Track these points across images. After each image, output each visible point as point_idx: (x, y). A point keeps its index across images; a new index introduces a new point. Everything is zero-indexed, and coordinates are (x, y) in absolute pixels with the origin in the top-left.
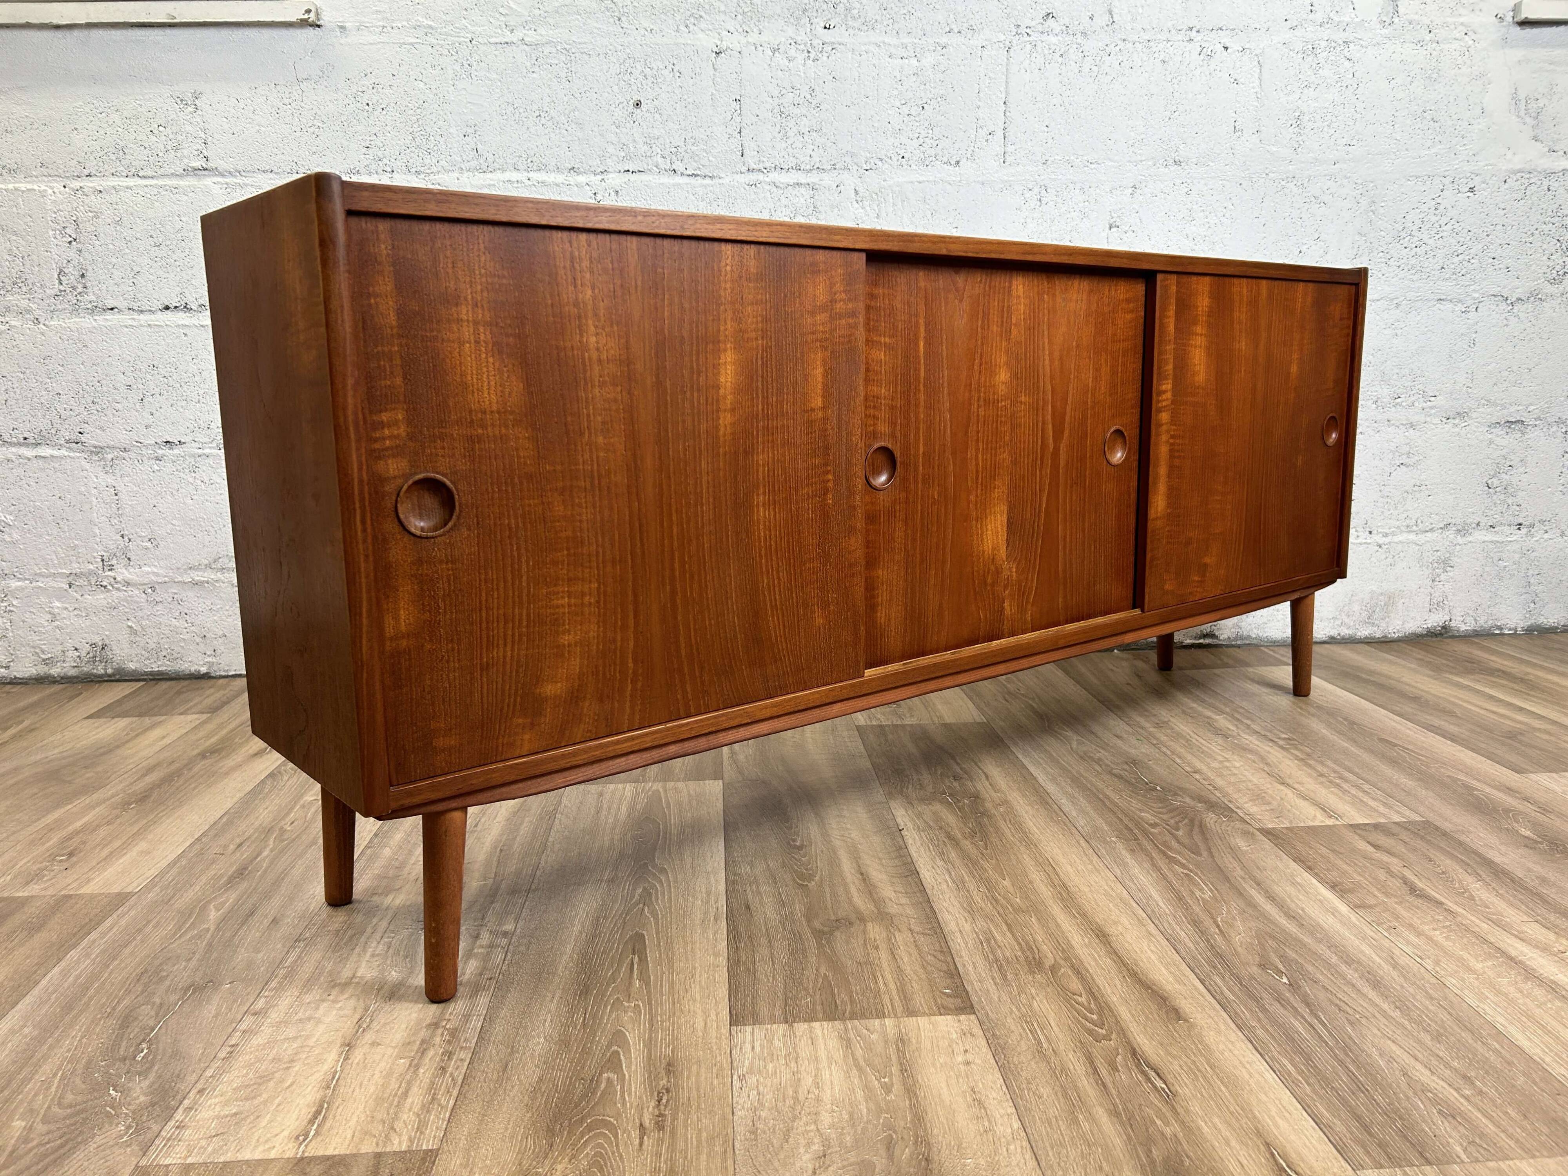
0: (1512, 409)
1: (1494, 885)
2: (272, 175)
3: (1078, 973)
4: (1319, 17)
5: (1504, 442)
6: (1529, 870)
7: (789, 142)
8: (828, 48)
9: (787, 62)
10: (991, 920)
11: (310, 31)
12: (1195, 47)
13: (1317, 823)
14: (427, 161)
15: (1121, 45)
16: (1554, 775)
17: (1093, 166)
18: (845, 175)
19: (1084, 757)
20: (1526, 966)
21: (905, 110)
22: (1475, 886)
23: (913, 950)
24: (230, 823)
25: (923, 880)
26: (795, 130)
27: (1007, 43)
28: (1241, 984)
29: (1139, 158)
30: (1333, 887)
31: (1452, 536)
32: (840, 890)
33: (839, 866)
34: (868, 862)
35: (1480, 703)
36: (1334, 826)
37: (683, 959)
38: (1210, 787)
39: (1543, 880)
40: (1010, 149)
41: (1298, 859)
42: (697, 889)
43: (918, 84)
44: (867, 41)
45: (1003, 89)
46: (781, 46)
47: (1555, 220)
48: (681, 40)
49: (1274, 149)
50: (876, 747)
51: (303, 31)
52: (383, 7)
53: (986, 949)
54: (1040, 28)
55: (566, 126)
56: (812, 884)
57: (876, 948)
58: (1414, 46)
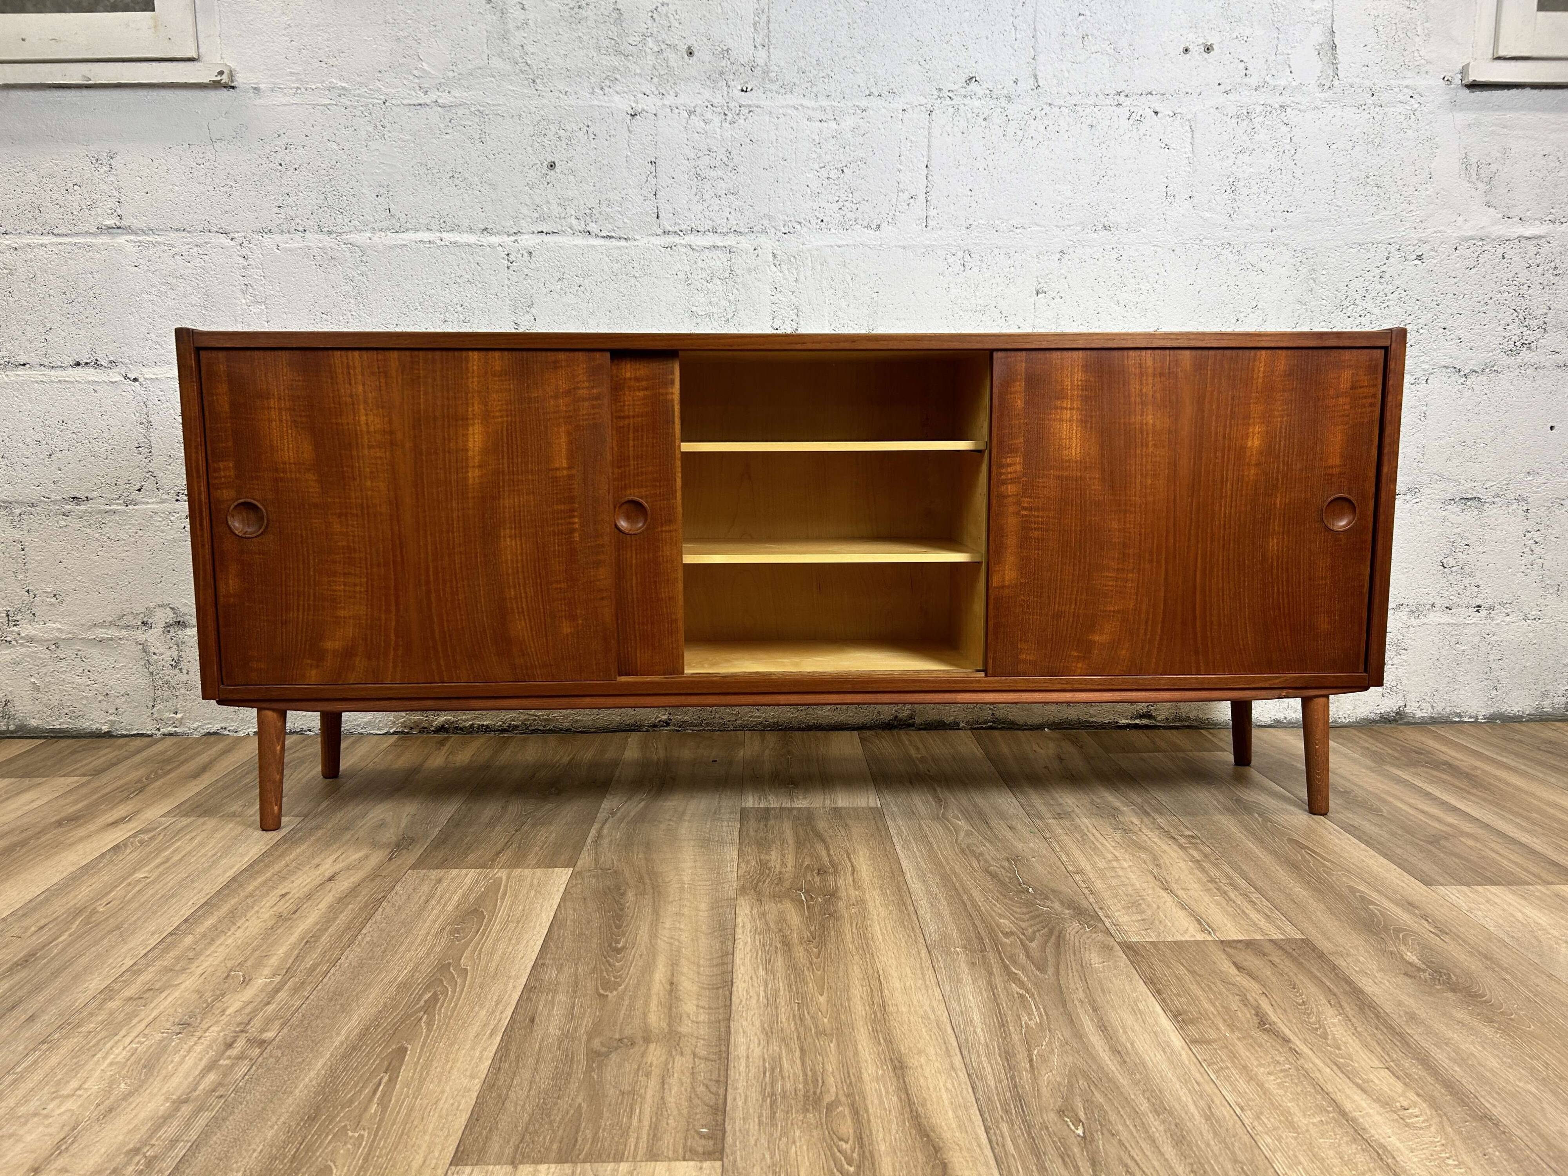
0: (1468, 486)
1: (1354, 1020)
2: (184, 234)
3: (856, 1112)
4: (1253, 81)
5: (1460, 520)
6: (1400, 1004)
7: (706, 205)
8: (745, 111)
9: (703, 124)
10: (787, 1045)
11: (225, 93)
12: (1124, 112)
13: (1186, 938)
14: (339, 221)
15: (1047, 109)
16: (1465, 889)
17: (1018, 231)
18: (763, 239)
19: (967, 852)
20: (1358, 1125)
21: (824, 173)
22: (1333, 1021)
23: (687, 1080)
24: (47, 900)
25: (735, 993)
26: (711, 192)
27: (929, 106)
28: (1029, 1133)
29: (1067, 223)
30: (1178, 1017)
31: (1405, 617)
32: (640, 1003)
33: (651, 973)
34: (685, 970)
35: (1412, 801)
36: (1204, 942)
37: (436, 1080)
38: (1086, 891)
39: (1412, 1017)
40: (932, 213)
41: (1150, 982)
42: (489, 997)
43: (837, 147)
44: (785, 103)
45: (925, 153)
46: (697, 109)
47: (1510, 289)
48: (596, 103)
49: (1208, 215)
50: (752, 833)
51: (218, 92)
52: (297, 69)
53: (767, 1079)
54: (963, 92)
55: (479, 187)
56: (612, 996)
57: (648, 1075)
58: (1355, 110)
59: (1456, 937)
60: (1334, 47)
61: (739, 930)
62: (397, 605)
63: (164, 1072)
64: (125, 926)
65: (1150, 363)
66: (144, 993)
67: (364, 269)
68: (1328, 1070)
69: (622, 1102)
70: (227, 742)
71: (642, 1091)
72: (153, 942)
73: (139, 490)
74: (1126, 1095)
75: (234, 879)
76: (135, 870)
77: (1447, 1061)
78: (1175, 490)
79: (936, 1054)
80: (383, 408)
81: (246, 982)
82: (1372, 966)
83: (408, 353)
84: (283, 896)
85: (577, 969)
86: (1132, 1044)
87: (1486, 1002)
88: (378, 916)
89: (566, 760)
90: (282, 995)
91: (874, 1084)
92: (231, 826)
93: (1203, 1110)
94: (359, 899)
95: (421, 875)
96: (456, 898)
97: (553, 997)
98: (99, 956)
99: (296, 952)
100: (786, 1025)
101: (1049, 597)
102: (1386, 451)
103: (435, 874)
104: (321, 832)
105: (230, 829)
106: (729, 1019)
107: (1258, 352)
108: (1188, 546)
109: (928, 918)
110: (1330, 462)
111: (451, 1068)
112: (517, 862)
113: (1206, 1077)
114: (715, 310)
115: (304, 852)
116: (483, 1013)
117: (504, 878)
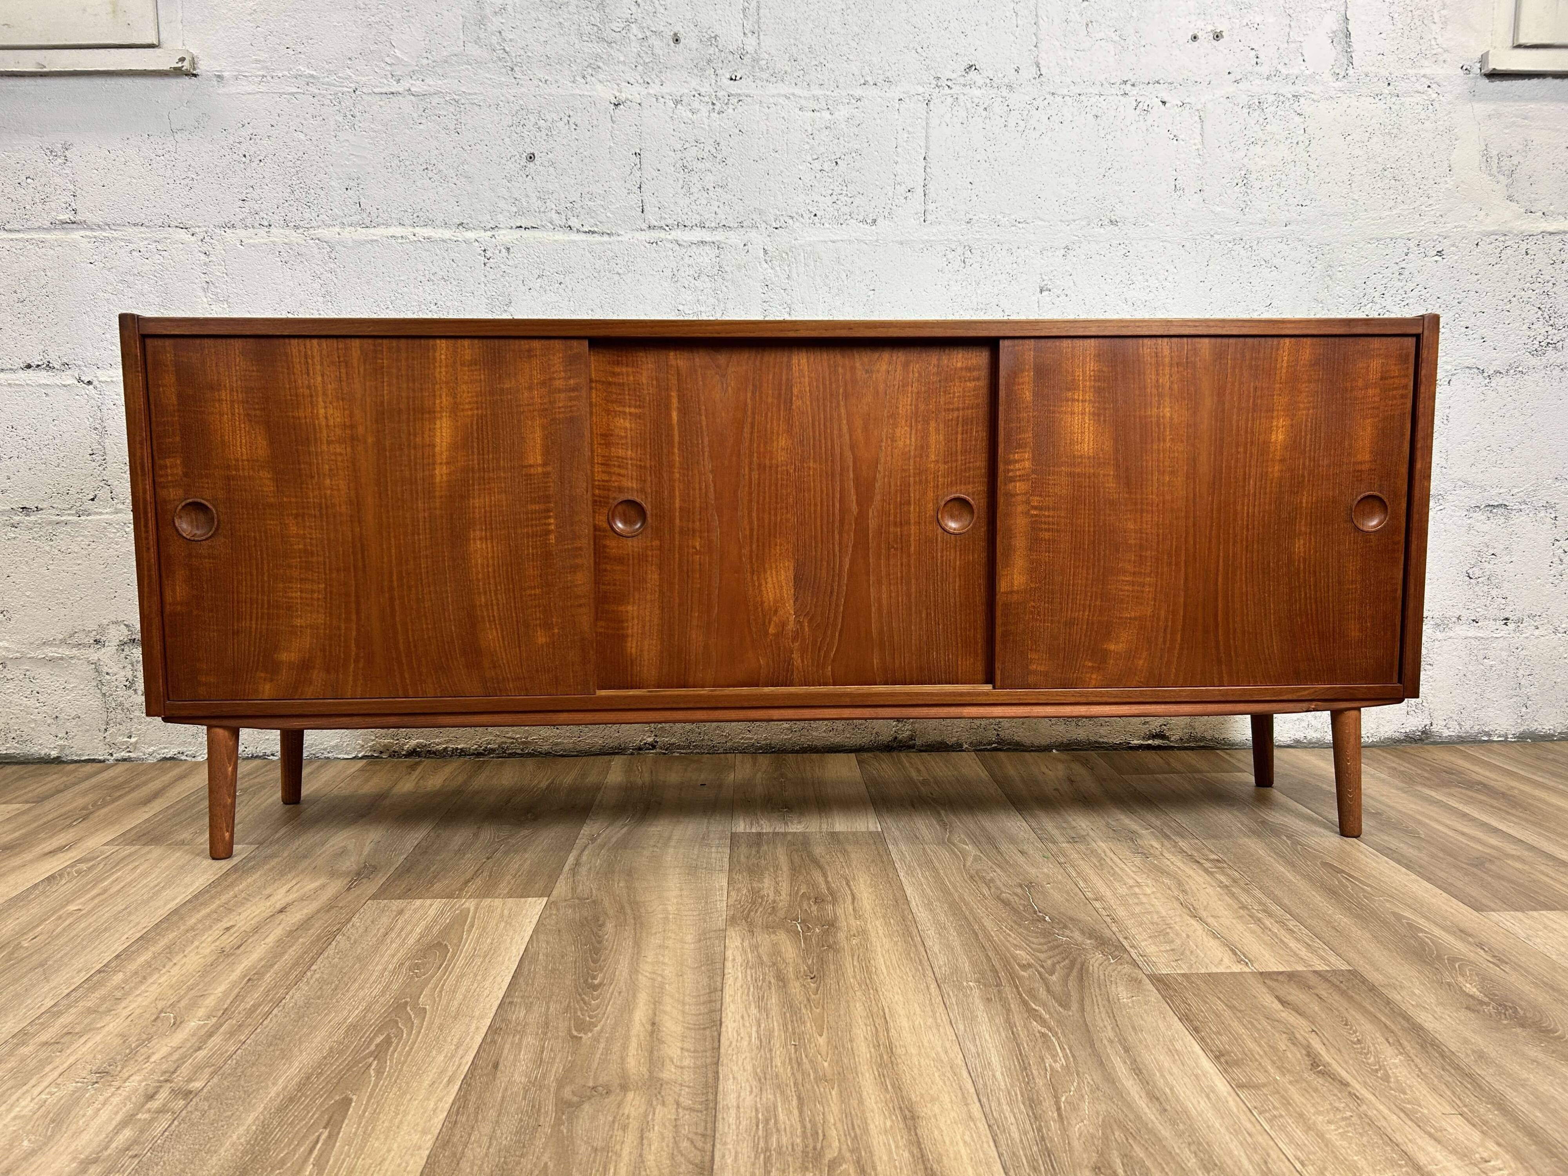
0: (1494, 492)
1: (1417, 1060)
2: (143, 229)
4: (1265, 70)
5: (1485, 528)
6: (1466, 1041)
7: (693, 198)
8: (734, 100)
9: (690, 114)
10: (783, 1093)
11: (186, 81)
12: (1131, 101)
13: (1221, 969)
14: (307, 215)
15: (1050, 98)
16: (1519, 914)
17: (1021, 226)
18: (753, 234)
19: (976, 878)
21: (817, 165)
22: (1393, 1061)
23: (669, 1133)
25: (723, 1034)
26: (699, 185)
27: (927, 96)
29: (1071, 217)
30: (1219, 1056)
32: (616, 1047)
33: (631, 1012)
34: (668, 1008)
35: (1449, 822)
36: (1241, 974)
37: (382, 1137)
38: (1108, 919)
39: (1481, 1056)
41: (1186, 1018)
42: (449, 1039)
43: (831, 137)
44: (776, 92)
45: (923, 144)
46: (684, 98)
47: (1534, 286)
48: (578, 91)
49: (1219, 209)
50: (743, 859)
51: (179, 80)
52: (263, 56)
53: (760, 1133)
54: (962, 80)
55: (455, 180)
56: (587, 1037)
57: (625, 1128)
58: (1371, 100)
59: (1517, 967)
60: (1348, 35)
61: (729, 964)
62: (358, 612)
63: (74, 1127)
64: (50, 963)
65: (1167, 352)
66: (62, 1037)
67: (332, 266)
68: (1395, 1117)
69: (594, 1161)
70: (184, 767)
71: (618, 1147)
72: (78, 980)
73: (93, 500)
74: (1170, 1149)
75: (175, 912)
76: (68, 903)
77: (1526, 1106)
78: (1194, 488)
79: (951, 1102)
80: (343, 399)
81: (176, 1025)
82: (1430, 999)
83: (370, 341)
84: (228, 929)
85: (548, 1008)
86: (1171, 1089)
87: (1559, 1038)
88: (331, 951)
89: (544, 784)
90: (216, 1039)
91: (882, 1138)
92: (178, 854)
93: (1259, 1165)
94: (311, 931)
95: (382, 905)
96: (418, 930)
97: (520, 1040)
98: (17, 995)
99: (237, 990)
100: (781, 1070)
101: (1061, 603)
102: (1419, 445)
103: (396, 904)
104: (276, 860)
105: (178, 857)
106: (717, 1064)
107: (1282, 340)
108: (1209, 549)
109: (936, 949)
110: (1359, 458)
111: (401, 1122)
112: (486, 892)
113: (1259, 1127)
114: (703, 309)
115: (255, 881)
116: (441, 1058)
117: (472, 909)
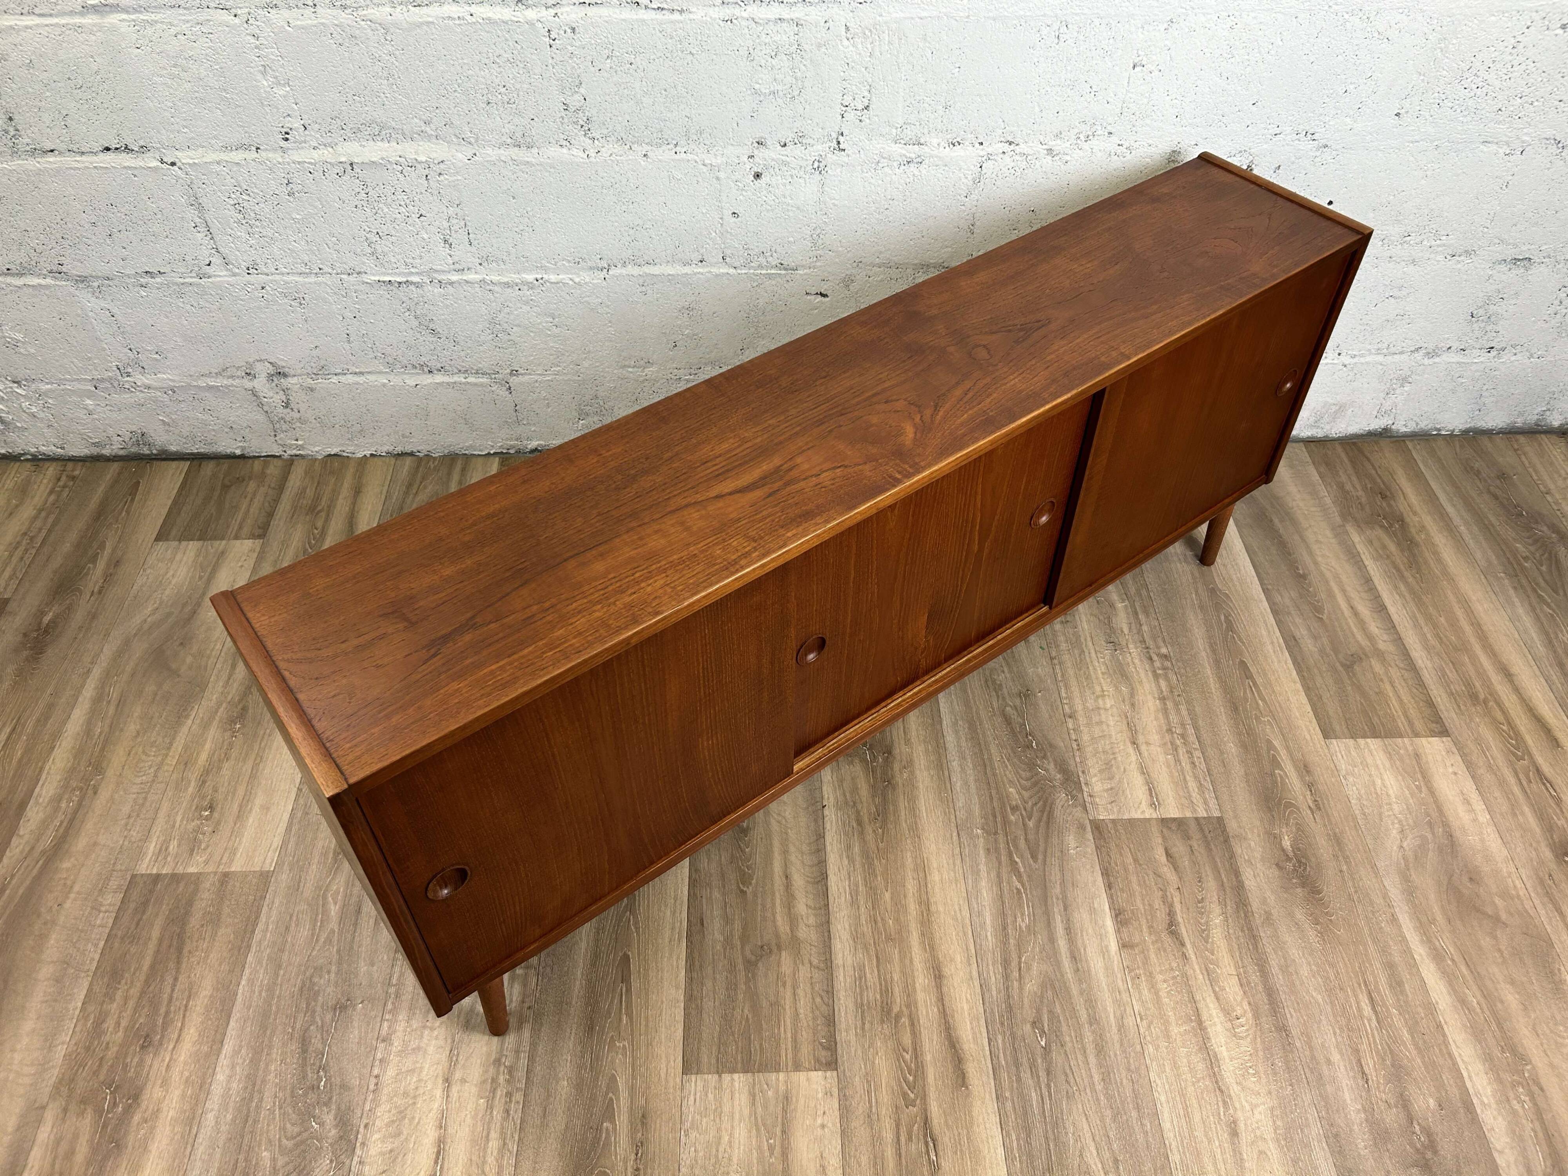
0: (1524, 248)
1: (1230, 921)
2: (181, 11)
3: (912, 1023)
5: (1504, 277)
6: (1264, 900)
10: (868, 951)
13: (1139, 814)
16: (1352, 743)
20: (1206, 1033)
22: (1216, 922)
23: (809, 990)
25: (829, 889)
28: (1014, 1044)
30: (1117, 915)
32: (769, 902)
33: (771, 863)
34: (793, 858)
36: (1150, 820)
37: (655, 991)
38: (1075, 745)
39: (1268, 916)
41: (1106, 873)
42: (668, 892)
53: (858, 989)
56: (749, 890)
59: (1325, 814)
69: (772, 1014)
73: (208, 265)
74: (1075, 1005)
77: (1276, 968)
82: (1258, 853)
85: (721, 857)
86: (1085, 950)
87: (1320, 899)
91: (923, 994)
93: (1118, 1019)
97: (711, 897)
100: (866, 929)
106: (828, 922)
109: (958, 786)
113: (1126, 985)
116: (669, 917)
